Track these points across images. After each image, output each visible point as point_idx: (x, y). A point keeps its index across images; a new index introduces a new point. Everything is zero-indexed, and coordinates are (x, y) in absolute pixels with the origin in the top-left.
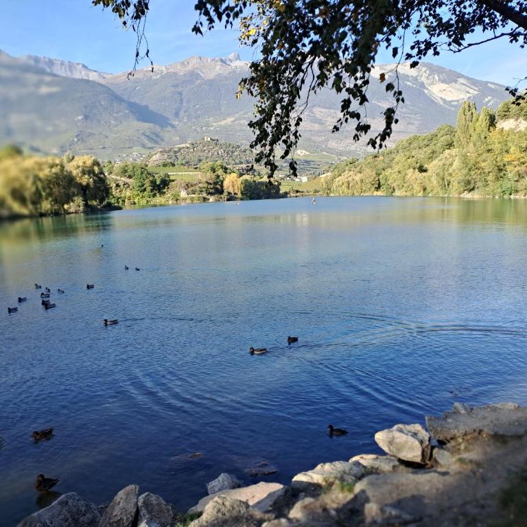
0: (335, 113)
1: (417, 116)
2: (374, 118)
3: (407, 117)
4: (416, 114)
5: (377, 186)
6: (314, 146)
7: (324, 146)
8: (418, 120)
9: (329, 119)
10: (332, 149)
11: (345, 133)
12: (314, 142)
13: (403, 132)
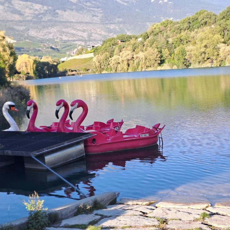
0: (32, 5)
1: (99, 9)
2: (65, 11)
3: (92, 10)
4: (98, 8)
5: (159, 62)
6: (18, 34)
7: (26, 35)
8: (101, 13)
9: (27, 10)
10: (34, 37)
11: (43, 23)
12: (18, 31)
13: (90, 23)
